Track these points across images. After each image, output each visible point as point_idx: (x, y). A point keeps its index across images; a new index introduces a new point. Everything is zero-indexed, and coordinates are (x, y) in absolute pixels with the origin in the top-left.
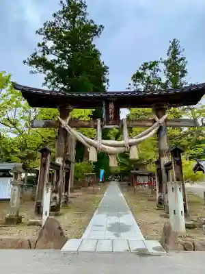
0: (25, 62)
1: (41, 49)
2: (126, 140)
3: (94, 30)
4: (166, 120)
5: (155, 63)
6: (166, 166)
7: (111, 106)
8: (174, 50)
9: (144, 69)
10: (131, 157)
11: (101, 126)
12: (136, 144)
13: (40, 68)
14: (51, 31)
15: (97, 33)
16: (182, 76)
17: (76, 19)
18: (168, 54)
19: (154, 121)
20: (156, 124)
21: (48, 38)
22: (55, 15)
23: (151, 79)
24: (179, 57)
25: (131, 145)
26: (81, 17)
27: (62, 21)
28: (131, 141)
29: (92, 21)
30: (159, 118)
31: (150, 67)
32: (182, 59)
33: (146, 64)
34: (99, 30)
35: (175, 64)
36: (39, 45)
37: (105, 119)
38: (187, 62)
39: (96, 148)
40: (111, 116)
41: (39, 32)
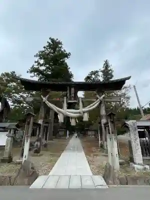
0: (28, 72)
1: (37, 64)
2: (82, 109)
4: (104, 98)
5: (97, 72)
6: (105, 124)
7: (73, 89)
8: (107, 65)
9: (91, 75)
10: (84, 120)
11: (67, 101)
12: (87, 112)
14: (42, 55)
16: (111, 78)
18: (103, 67)
19: (97, 99)
20: (98, 100)
21: (41, 58)
22: (44, 47)
24: (109, 69)
25: (84, 112)
27: (49, 50)
28: (84, 110)
29: (65, 51)
30: (100, 96)
31: (94, 74)
32: (111, 70)
33: (92, 72)
35: (107, 72)
36: (36, 62)
37: (69, 97)
38: (113, 71)
39: (63, 114)
40: (73, 95)
41: (36, 56)
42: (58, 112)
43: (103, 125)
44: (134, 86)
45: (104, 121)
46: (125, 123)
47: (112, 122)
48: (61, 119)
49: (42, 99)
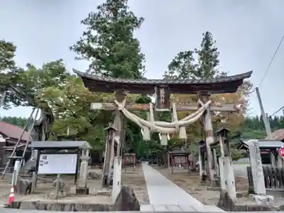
0: (71, 48)
1: (86, 37)
2: (176, 122)
3: (135, 22)
4: (210, 105)
5: (189, 53)
6: (211, 145)
7: (162, 92)
8: (207, 41)
9: (179, 58)
11: (154, 109)
12: (184, 125)
13: (84, 55)
14: (96, 22)
15: (137, 24)
16: (215, 65)
17: (118, 11)
18: (202, 45)
19: (200, 106)
20: (202, 108)
21: (93, 28)
23: (186, 67)
24: (212, 48)
25: (180, 126)
26: (123, 9)
27: (106, 12)
28: (182, 122)
30: (204, 103)
31: (185, 57)
32: (214, 50)
33: (182, 53)
34: (140, 21)
36: (85, 34)
38: (219, 53)
39: (150, 128)
40: (162, 100)
41: (84, 22)
42: (140, 125)
43: (208, 147)
44: (257, 89)
45: (210, 140)
46: (243, 143)
47: (226, 142)
48: (146, 135)
49: (117, 106)
